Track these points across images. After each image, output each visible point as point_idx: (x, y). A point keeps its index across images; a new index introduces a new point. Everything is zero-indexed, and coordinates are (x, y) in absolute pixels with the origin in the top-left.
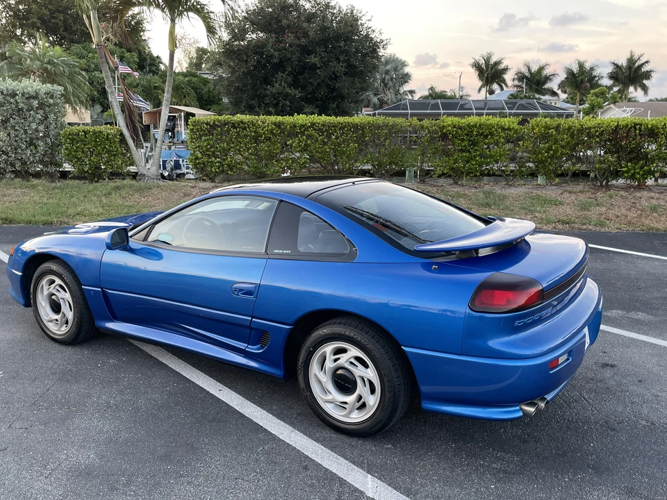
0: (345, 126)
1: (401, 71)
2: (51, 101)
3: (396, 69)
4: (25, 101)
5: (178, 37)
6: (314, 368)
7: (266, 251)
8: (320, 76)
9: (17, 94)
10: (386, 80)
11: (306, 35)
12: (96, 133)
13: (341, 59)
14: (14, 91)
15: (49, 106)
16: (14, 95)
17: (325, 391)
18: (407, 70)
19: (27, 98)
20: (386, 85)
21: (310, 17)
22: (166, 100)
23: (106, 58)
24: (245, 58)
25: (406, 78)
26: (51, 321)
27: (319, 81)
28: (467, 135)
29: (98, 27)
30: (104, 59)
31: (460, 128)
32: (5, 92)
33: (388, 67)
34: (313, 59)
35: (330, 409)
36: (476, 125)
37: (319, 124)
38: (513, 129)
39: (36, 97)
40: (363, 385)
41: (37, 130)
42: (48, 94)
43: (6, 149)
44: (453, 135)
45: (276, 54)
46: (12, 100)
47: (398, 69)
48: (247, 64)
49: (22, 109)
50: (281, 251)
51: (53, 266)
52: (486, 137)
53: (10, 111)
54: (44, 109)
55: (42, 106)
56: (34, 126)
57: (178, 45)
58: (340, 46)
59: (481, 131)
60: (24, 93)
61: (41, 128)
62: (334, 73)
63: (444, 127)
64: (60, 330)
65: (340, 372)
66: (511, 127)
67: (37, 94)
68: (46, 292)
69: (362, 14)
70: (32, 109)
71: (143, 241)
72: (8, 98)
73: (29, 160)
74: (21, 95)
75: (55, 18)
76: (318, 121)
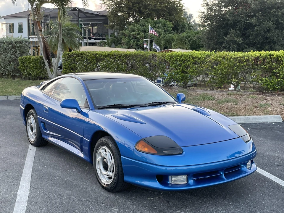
8: (257, 30)
27: (256, 33)
62: (266, 28)
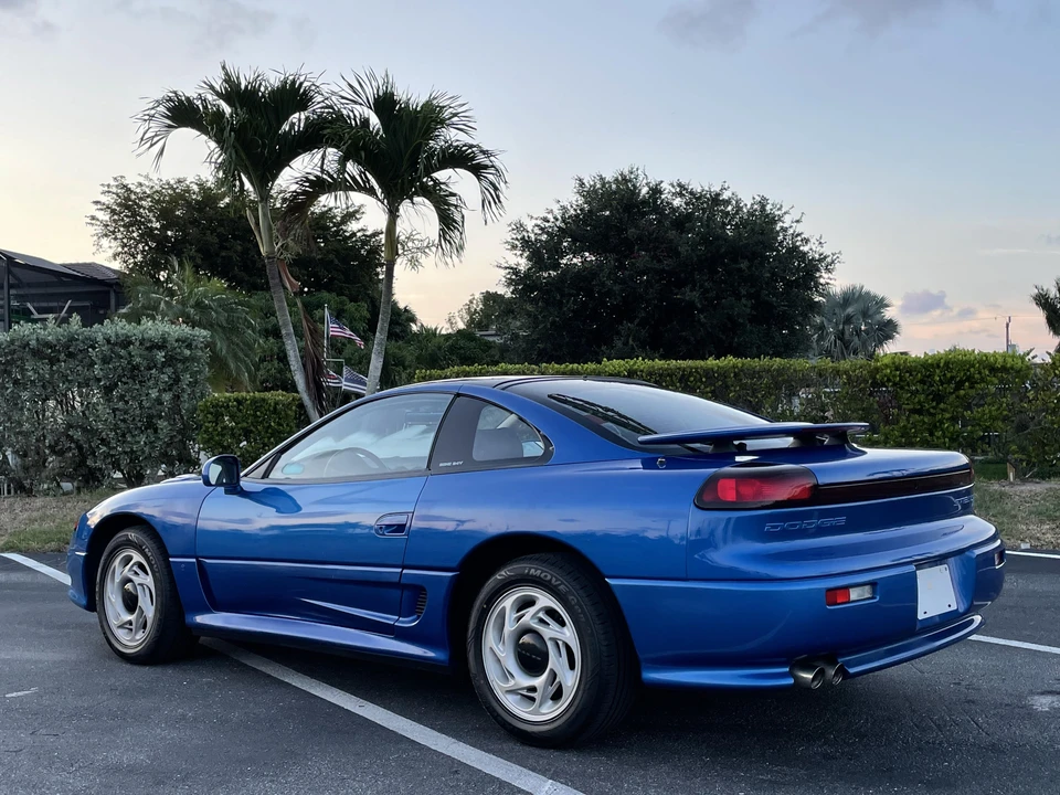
0: (691, 374)
1: (878, 317)
2: (187, 352)
3: (865, 314)
4: (146, 353)
5: (402, 238)
6: (489, 637)
7: (428, 466)
9: (130, 343)
10: (847, 336)
11: (673, 251)
12: (256, 402)
13: (744, 292)
14: (128, 337)
15: (185, 360)
16: (126, 343)
17: (507, 675)
18: (888, 314)
19: (147, 349)
20: (846, 344)
21: (682, 221)
22: (378, 344)
23: (280, 276)
24: (558, 297)
25: (887, 330)
26: (121, 627)
28: (922, 382)
29: (270, 229)
30: (277, 281)
31: (910, 371)
32: (113, 339)
33: (850, 310)
34: (690, 295)
35: (513, 704)
36: (938, 366)
37: (642, 371)
38: (1012, 368)
39: (161, 347)
40: (557, 655)
41: (159, 401)
42: (183, 342)
43: (108, 435)
44: (895, 384)
45: (617, 288)
46: (123, 352)
47: (871, 312)
48: (561, 308)
49: (136, 368)
50: (449, 464)
51: (132, 535)
52: (959, 385)
53: (120, 371)
54: (174, 366)
55: (171, 360)
56: (154, 394)
57: (400, 252)
58: (740, 270)
59: (949, 375)
60: (143, 339)
61: (167, 397)
62: (730, 318)
63: (877, 370)
64: (132, 641)
65: (526, 639)
66: (1009, 365)
67: (165, 340)
68: (118, 579)
69: (784, 210)
70: (155, 366)
71: (262, 478)
72: (118, 349)
73: (143, 452)
74: (137, 343)
75: (226, 248)
76: (642, 368)
